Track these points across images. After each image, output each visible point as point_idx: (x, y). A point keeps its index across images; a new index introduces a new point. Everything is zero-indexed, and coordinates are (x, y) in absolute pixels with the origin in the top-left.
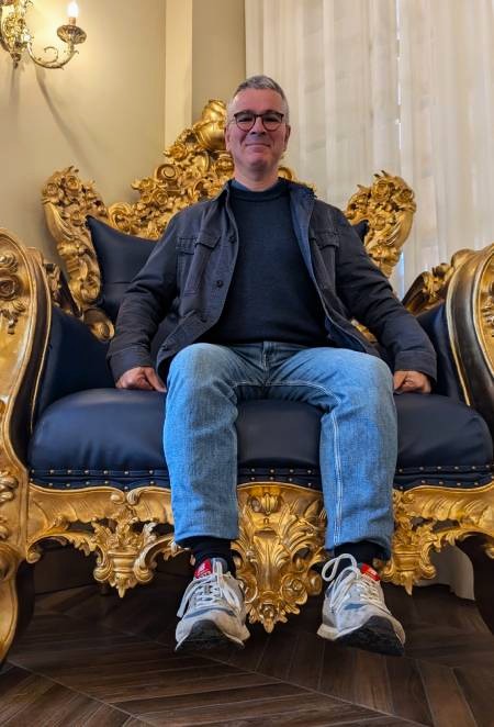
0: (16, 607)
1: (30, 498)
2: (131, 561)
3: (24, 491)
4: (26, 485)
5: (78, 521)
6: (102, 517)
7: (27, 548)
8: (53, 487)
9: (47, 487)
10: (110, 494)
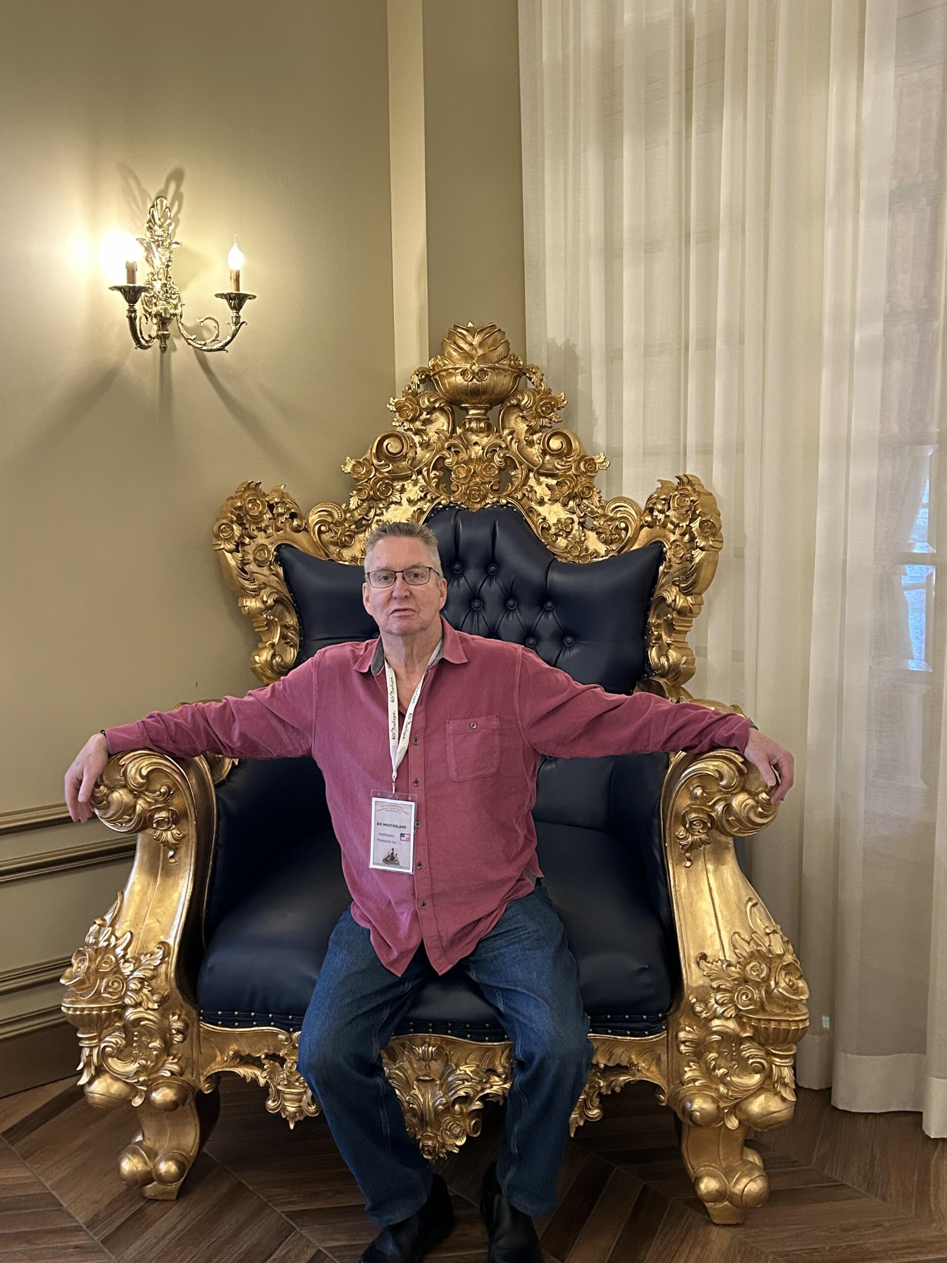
0: (198, 1124)
1: (201, 1035)
2: (300, 1097)
3: (195, 1030)
4: (196, 1024)
5: (249, 1055)
6: (271, 1052)
7: (202, 1079)
8: (221, 1026)
9: (217, 1025)
10: (277, 1034)
